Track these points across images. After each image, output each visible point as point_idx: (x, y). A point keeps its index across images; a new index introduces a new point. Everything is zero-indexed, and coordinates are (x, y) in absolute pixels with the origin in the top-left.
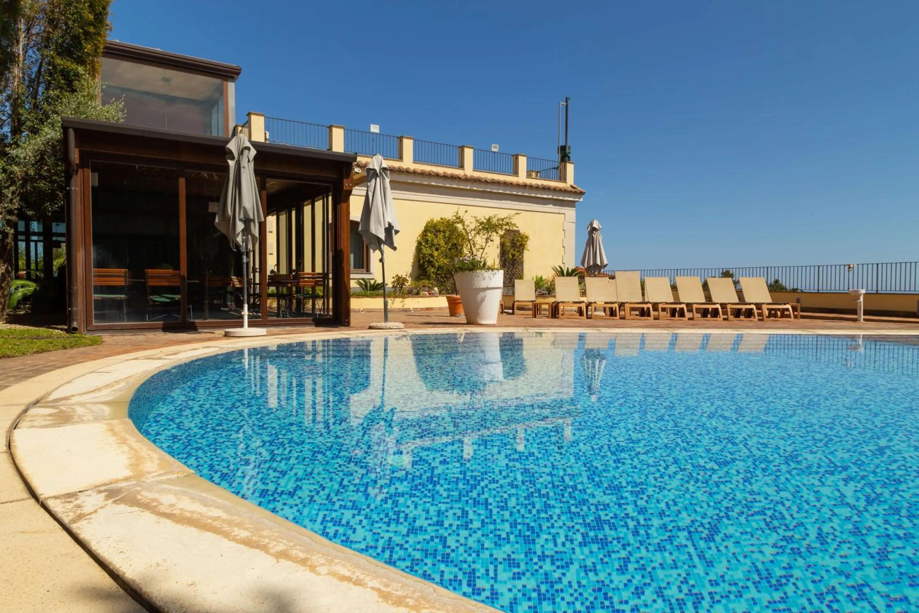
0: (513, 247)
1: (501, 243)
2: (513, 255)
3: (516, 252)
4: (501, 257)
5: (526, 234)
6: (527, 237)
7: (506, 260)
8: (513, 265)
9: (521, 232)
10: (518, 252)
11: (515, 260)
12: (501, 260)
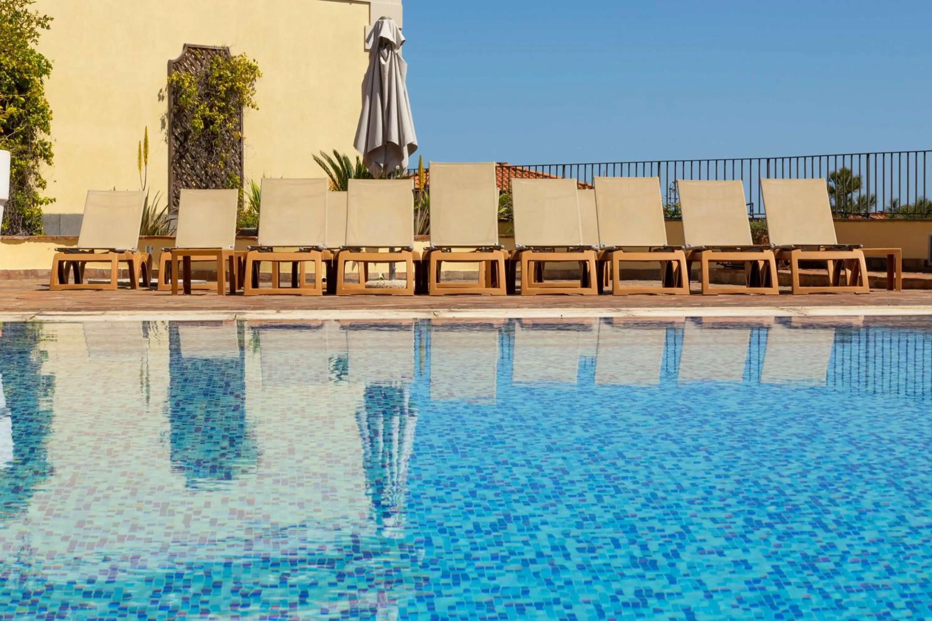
0: (208, 95)
1: (170, 85)
2: (208, 122)
3: (215, 112)
4: (173, 125)
5: (249, 59)
6: (252, 69)
7: (186, 134)
8: (210, 150)
9: (234, 52)
10: (222, 110)
11: (214, 135)
12: (171, 133)
